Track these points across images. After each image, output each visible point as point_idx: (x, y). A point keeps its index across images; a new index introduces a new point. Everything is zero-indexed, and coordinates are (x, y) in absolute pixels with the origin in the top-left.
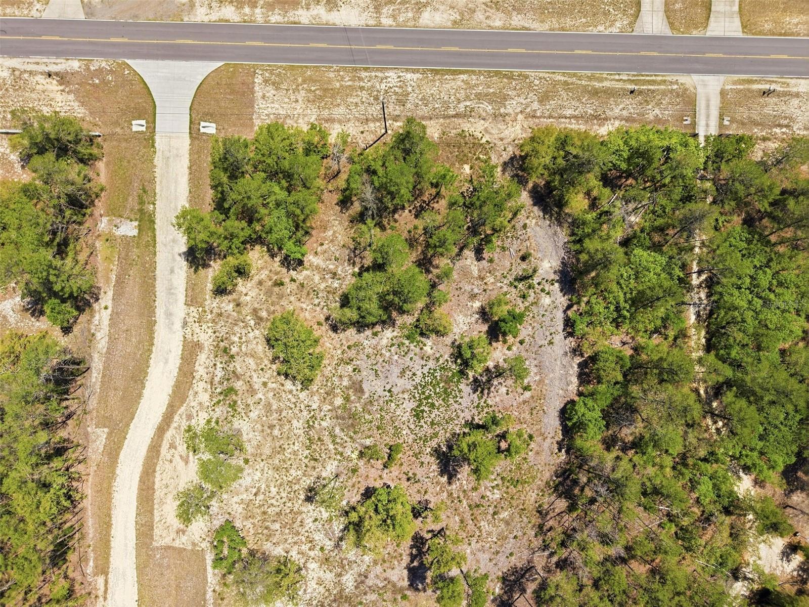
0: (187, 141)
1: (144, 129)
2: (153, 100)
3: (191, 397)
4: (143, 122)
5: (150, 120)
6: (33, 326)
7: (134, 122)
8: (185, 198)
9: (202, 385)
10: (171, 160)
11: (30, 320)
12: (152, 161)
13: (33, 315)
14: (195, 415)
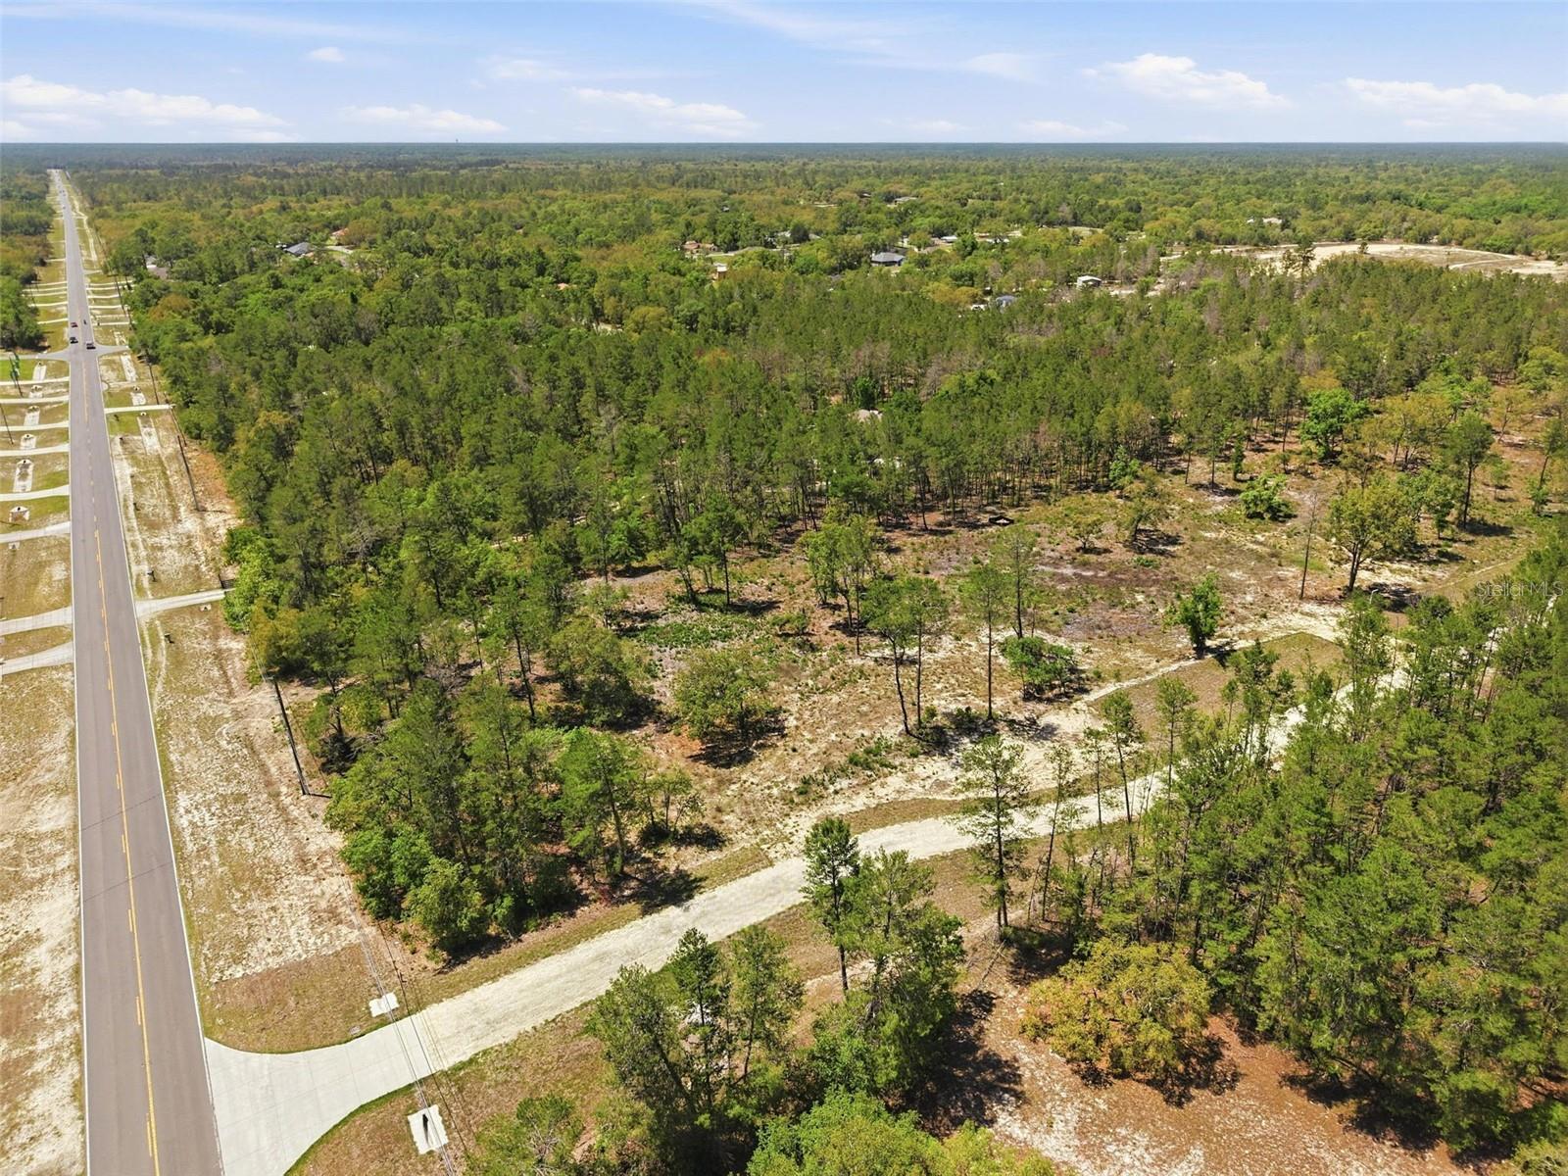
0: (433, 1011)
1: (433, 1112)
2: (344, 1121)
3: (911, 795)
4: (415, 1121)
5: (403, 1103)
6: (1038, 1066)
7: (423, 1150)
8: (565, 957)
9: (879, 791)
10: (491, 1016)
11: (1033, 1078)
12: (510, 1047)
13: (1017, 1078)
14: (930, 781)
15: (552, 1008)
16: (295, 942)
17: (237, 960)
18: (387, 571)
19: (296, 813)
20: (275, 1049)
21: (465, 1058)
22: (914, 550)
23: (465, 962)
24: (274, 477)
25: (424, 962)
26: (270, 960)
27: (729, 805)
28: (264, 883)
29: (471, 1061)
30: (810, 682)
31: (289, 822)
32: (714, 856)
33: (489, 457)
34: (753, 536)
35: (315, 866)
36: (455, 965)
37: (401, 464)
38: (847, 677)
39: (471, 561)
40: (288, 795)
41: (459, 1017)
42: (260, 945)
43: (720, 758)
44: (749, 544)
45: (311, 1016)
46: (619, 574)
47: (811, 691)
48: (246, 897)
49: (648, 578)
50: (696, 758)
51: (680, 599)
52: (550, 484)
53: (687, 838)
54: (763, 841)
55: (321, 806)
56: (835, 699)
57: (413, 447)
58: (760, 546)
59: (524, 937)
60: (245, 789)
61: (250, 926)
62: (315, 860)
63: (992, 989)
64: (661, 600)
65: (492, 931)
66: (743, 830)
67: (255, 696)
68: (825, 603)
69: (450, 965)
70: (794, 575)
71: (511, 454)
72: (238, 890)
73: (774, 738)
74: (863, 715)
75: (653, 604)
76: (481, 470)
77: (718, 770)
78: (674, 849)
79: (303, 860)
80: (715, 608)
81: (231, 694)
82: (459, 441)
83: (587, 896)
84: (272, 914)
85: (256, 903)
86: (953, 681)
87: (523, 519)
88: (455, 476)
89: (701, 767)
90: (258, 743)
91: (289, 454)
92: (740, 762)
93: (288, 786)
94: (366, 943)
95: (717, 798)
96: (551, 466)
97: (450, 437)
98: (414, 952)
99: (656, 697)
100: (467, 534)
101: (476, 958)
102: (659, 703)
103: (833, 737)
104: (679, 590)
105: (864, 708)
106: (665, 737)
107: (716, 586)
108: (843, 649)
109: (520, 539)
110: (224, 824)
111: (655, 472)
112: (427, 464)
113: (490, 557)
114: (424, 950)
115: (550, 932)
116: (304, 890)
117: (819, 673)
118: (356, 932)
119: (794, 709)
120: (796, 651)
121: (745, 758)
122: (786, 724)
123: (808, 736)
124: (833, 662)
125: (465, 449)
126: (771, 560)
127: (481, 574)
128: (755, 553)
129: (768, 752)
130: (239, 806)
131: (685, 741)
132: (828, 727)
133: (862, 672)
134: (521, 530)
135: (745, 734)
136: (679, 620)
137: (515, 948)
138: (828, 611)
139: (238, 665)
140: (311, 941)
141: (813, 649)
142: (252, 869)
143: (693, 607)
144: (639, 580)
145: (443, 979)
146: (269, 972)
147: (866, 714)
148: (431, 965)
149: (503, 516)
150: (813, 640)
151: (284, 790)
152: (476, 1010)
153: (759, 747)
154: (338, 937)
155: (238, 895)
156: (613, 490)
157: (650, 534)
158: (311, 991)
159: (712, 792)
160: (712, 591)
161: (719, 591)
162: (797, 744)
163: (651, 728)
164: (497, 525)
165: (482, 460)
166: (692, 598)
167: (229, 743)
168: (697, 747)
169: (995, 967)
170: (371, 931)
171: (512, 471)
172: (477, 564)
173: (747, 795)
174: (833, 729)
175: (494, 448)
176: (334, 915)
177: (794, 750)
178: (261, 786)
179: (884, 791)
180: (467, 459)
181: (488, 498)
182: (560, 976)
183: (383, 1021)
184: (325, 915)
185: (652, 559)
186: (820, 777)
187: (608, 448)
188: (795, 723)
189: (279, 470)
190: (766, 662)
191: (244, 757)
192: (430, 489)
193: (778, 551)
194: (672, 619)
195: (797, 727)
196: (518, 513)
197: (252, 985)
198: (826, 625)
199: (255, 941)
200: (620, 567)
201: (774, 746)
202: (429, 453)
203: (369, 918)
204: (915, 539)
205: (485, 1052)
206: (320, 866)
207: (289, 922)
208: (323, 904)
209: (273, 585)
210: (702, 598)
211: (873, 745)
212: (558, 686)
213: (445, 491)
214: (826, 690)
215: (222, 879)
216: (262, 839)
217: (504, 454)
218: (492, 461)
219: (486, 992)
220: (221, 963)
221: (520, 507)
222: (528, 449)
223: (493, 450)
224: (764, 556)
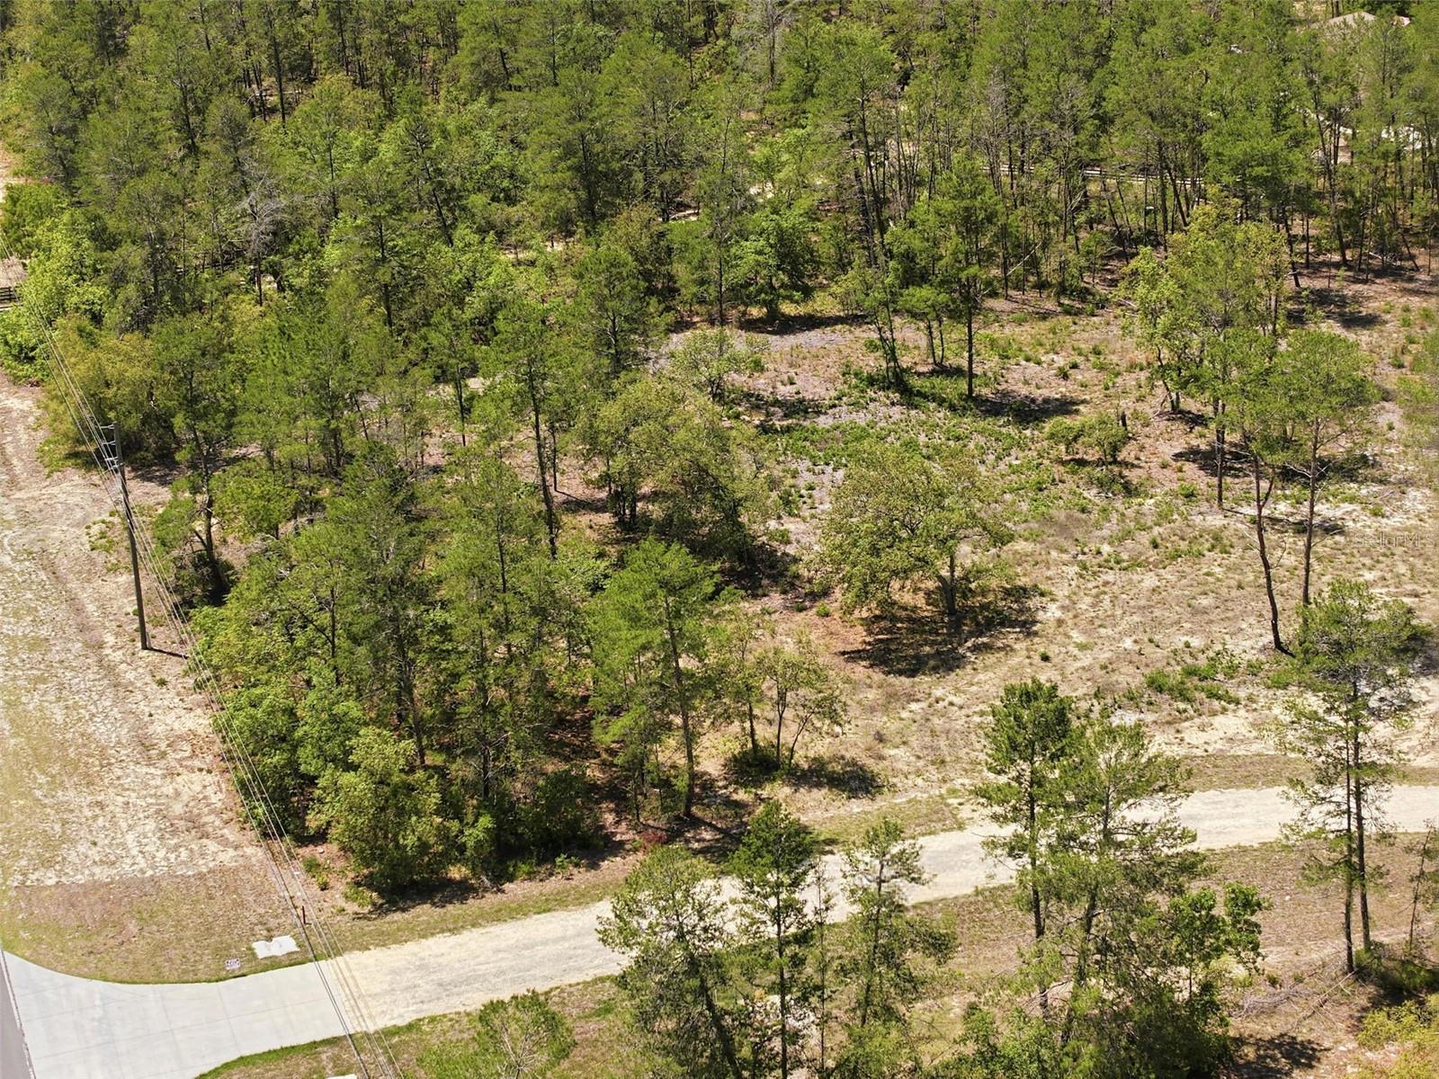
0: (354, 959)
3: (1254, 749)
9: (1194, 736)
10: (446, 976)
12: (473, 1017)
15: (545, 978)
16: (135, 852)
17: (47, 864)
18: (297, 282)
19: (131, 676)
20: (111, 974)
21: (401, 1023)
22: (1407, 323)
23: (404, 910)
24: (93, 93)
25: (342, 903)
26: (97, 870)
27: (900, 733)
28: (82, 769)
29: (410, 1027)
30: (1106, 549)
31: (121, 688)
32: (858, 806)
33: (509, 75)
34: (1049, 268)
35: (163, 755)
36: (388, 911)
37: (333, 81)
38: (1183, 545)
39: (457, 276)
40: (115, 648)
41: (394, 972)
42: (81, 849)
43: (899, 660)
44: (1041, 286)
45: (161, 947)
46: (749, 325)
47: (1107, 565)
48: (56, 784)
49: (813, 337)
50: (853, 656)
51: (871, 381)
52: (626, 130)
53: (817, 776)
54: (953, 792)
55: (172, 669)
56: (1150, 581)
57: (358, 50)
58: (1063, 290)
59: (507, 886)
60: (44, 632)
61: (64, 823)
62: (163, 746)
63: (1312, 1037)
64: (833, 381)
65: (456, 872)
66: (918, 773)
67: (55, 490)
68: (1175, 408)
69: (379, 910)
70: (1124, 350)
71: (554, 67)
72: (44, 772)
73: (1011, 636)
74: (1196, 611)
75: (813, 387)
76: (492, 101)
77: (891, 679)
78: (787, 790)
79: (145, 745)
80: (941, 402)
81: (13, 483)
82: (452, 40)
83: (622, 843)
84: (98, 811)
85: (71, 793)
86: (1402, 569)
87: (568, 201)
88: (437, 111)
89: (860, 670)
90: (63, 565)
91: (121, 51)
92: (935, 669)
93: (117, 635)
94: (248, 868)
95: (880, 721)
96: (635, 95)
97: (432, 31)
98: (324, 887)
99: (791, 550)
100: (454, 226)
101: (427, 907)
102: (796, 560)
103: (1128, 643)
104: (873, 363)
105: (1205, 602)
106: (799, 617)
107: (952, 361)
108: (1190, 496)
109: (559, 247)
110: (15, 678)
111: (849, 117)
112: (383, 87)
113: (496, 270)
114: (340, 886)
115: (555, 884)
116: (147, 786)
117: (1128, 534)
118: (231, 852)
119: (1062, 592)
120: (1091, 494)
121: (948, 663)
122: (1040, 615)
123: (1077, 637)
124: (1163, 517)
125: (463, 57)
126: (1083, 321)
127: (476, 303)
128: (1050, 305)
129: (990, 659)
130: (37, 656)
131: (836, 626)
132: (1123, 625)
133: (1217, 538)
134: (564, 227)
135: (956, 626)
136: (861, 419)
137: (491, 900)
138: (1179, 427)
139: (24, 437)
140: (161, 854)
141: (1129, 490)
142: (62, 745)
143: (896, 396)
144: (791, 340)
145: (370, 926)
146: (96, 886)
147: (1205, 612)
148: (352, 907)
149: (530, 192)
150: (1133, 476)
151: (110, 639)
152: (420, 967)
153: (976, 649)
154: (203, 855)
155: (42, 779)
156: (759, 153)
157: (826, 250)
158: (162, 917)
159: (872, 710)
160: (942, 370)
161: (958, 372)
162: (1053, 651)
163: (775, 600)
164: (514, 212)
165: (495, 81)
166: (897, 383)
167: (14, 559)
168: (857, 637)
169: (1328, 1006)
170: (256, 853)
171: (554, 101)
172: (468, 285)
173: (937, 722)
174: (1131, 631)
175: (524, 52)
176: (194, 824)
177: (1045, 658)
178: (71, 631)
179: (1203, 737)
180: (466, 76)
181: (502, 157)
182: (564, 938)
183: (273, 964)
184: (181, 824)
185: (824, 304)
186: (1084, 705)
187: (761, 68)
188: (1058, 614)
189: (103, 80)
190: (1025, 506)
191: (42, 584)
192: (386, 135)
193: (1102, 304)
194: (846, 416)
195: (1060, 622)
196: (558, 188)
197: (71, 898)
198: (1168, 450)
199: (74, 842)
200: (756, 312)
201: (1007, 649)
202: (389, 65)
203: (253, 835)
204: (1416, 302)
205: (433, 1020)
206: (171, 756)
207: (124, 826)
208: (178, 809)
209: (95, 291)
210: (916, 383)
211: (1202, 662)
212: (606, 519)
213: (420, 135)
214: (1136, 563)
215: (16, 754)
216: (76, 706)
217: (542, 69)
218: (514, 81)
219: (440, 947)
220: (23, 862)
221: (564, 176)
222: (592, 62)
223: (517, 59)
224: (1068, 312)
